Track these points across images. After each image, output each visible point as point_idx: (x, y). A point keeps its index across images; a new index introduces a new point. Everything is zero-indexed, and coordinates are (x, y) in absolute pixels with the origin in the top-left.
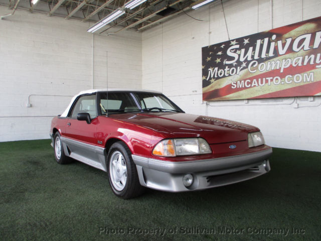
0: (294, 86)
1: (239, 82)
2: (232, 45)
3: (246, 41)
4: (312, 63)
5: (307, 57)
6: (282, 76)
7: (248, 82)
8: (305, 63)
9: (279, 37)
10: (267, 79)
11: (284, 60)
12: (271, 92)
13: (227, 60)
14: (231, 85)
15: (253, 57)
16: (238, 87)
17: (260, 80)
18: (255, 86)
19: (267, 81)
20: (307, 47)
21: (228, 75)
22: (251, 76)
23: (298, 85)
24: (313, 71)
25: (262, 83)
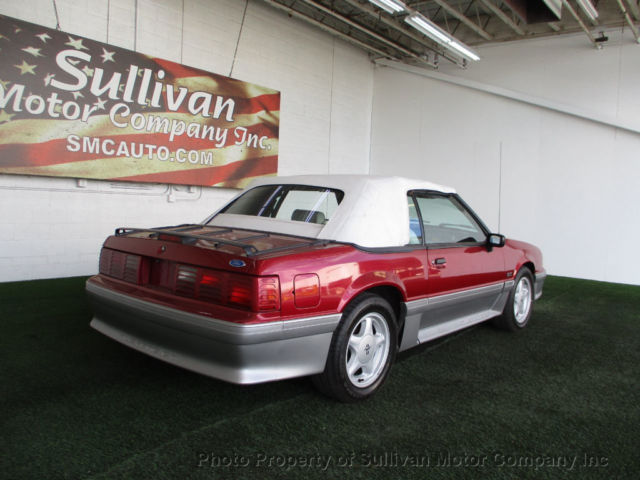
0: (188, 168)
1: (86, 139)
2: (73, 48)
3: (108, 56)
4: (211, 138)
5: (205, 127)
6: (173, 147)
7: (108, 144)
8: (203, 137)
9: (170, 78)
10: (147, 146)
11: (175, 122)
12: (152, 172)
13: (56, 78)
14: (65, 142)
15: (120, 94)
16: (85, 150)
17: (133, 145)
18: (123, 155)
19: (146, 151)
20: (206, 113)
21: (57, 115)
22: (114, 133)
23: (193, 167)
24: (213, 150)
25: (137, 152)
